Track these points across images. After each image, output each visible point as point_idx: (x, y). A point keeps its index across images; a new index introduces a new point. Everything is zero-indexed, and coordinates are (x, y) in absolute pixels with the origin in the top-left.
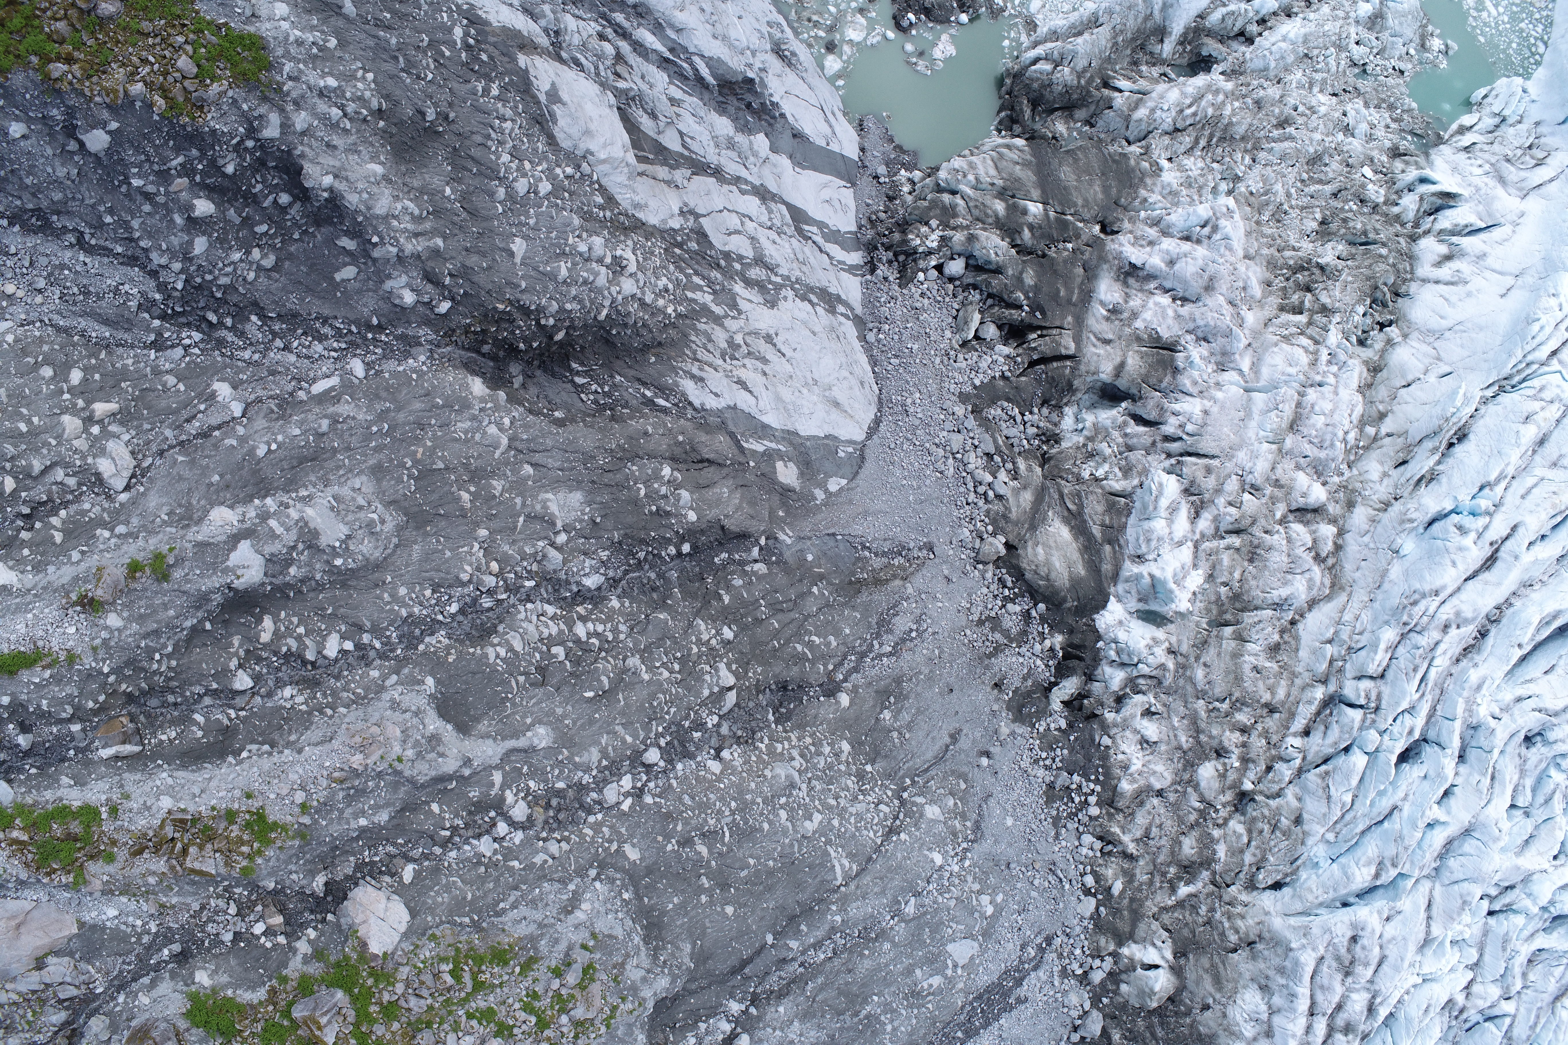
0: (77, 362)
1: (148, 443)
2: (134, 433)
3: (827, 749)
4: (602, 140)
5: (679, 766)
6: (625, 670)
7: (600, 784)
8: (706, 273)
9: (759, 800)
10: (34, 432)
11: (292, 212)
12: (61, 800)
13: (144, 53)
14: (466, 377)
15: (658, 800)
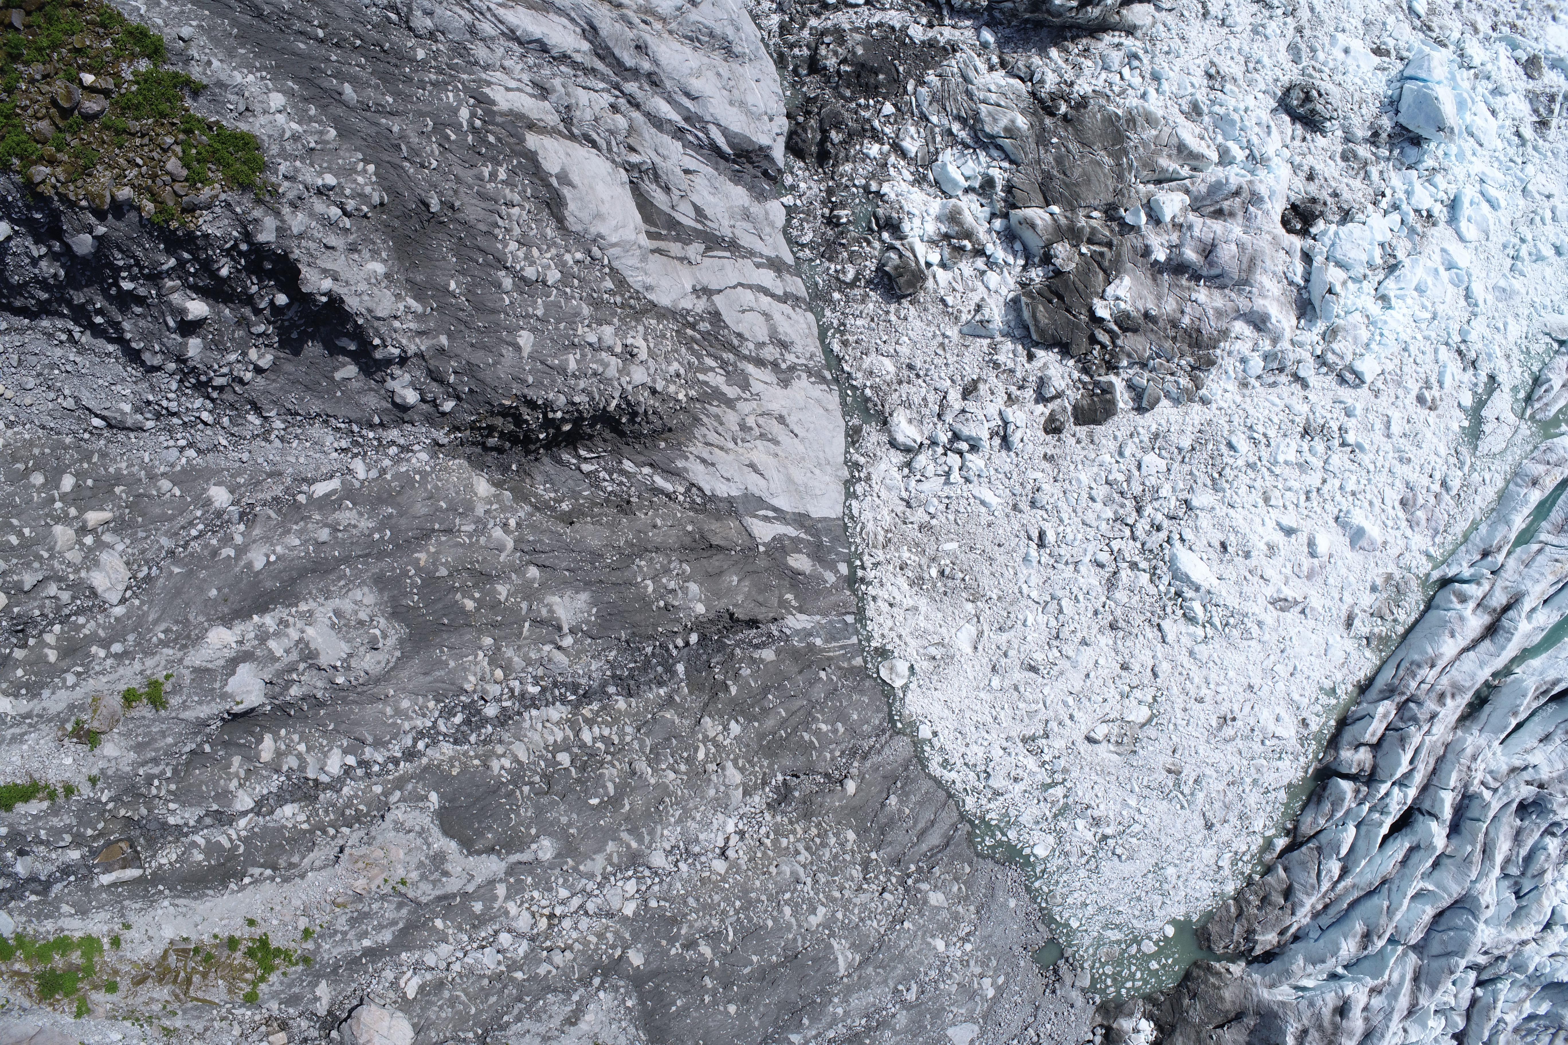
0: (69, 466)
1: (143, 552)
2: (128, 541)
3: (832, 842)
5: (684, 868)
6: (631, 774)
7: (604, 891)
8: (718, 353)
9: (764, 898)
10: (26, 544)
11: (290, 313)
12: (62, 930)
13: (131, 155)
14: (471, 477)
15: (662, 903)
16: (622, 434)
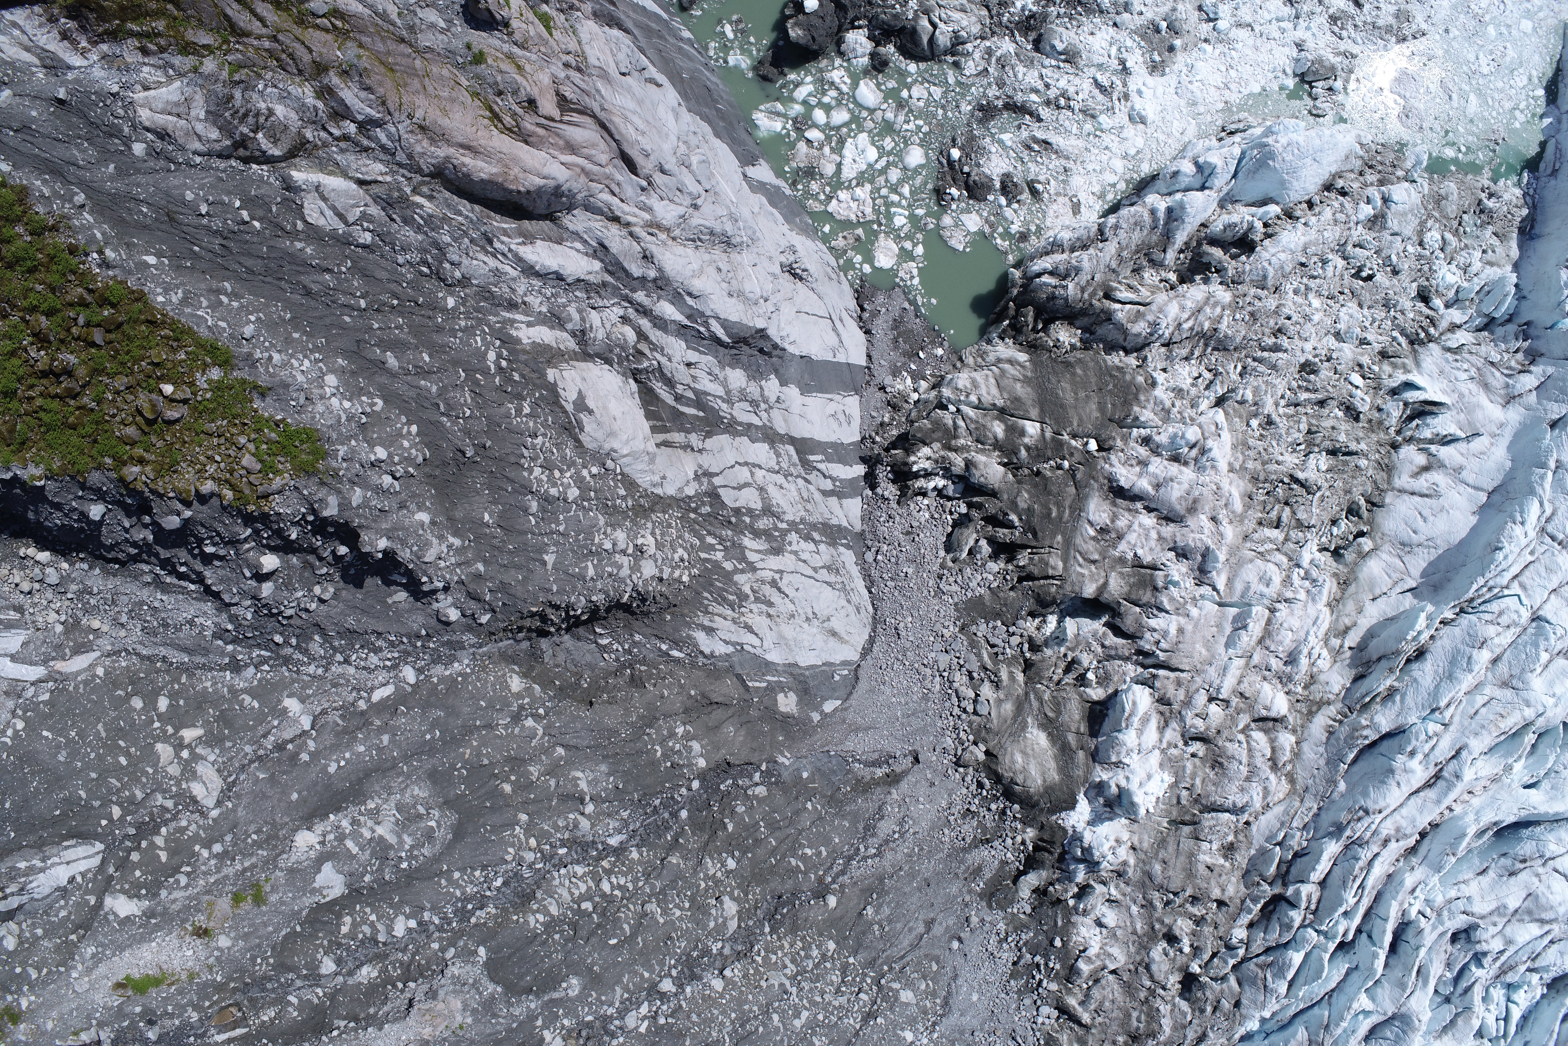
0: (162, 688)
1: (230, 759)
2: (217, 751)
3: (815, 953)
4: (625, 437)
5: (688, 989)
6: (644, 915)
7: (622, 1014)
8: (718, 532)
9: (755, 1008)
10: (134, 763)
13: (210, 453)
14: (504, 675)
15: (670, 1020)
16: (633, 613)
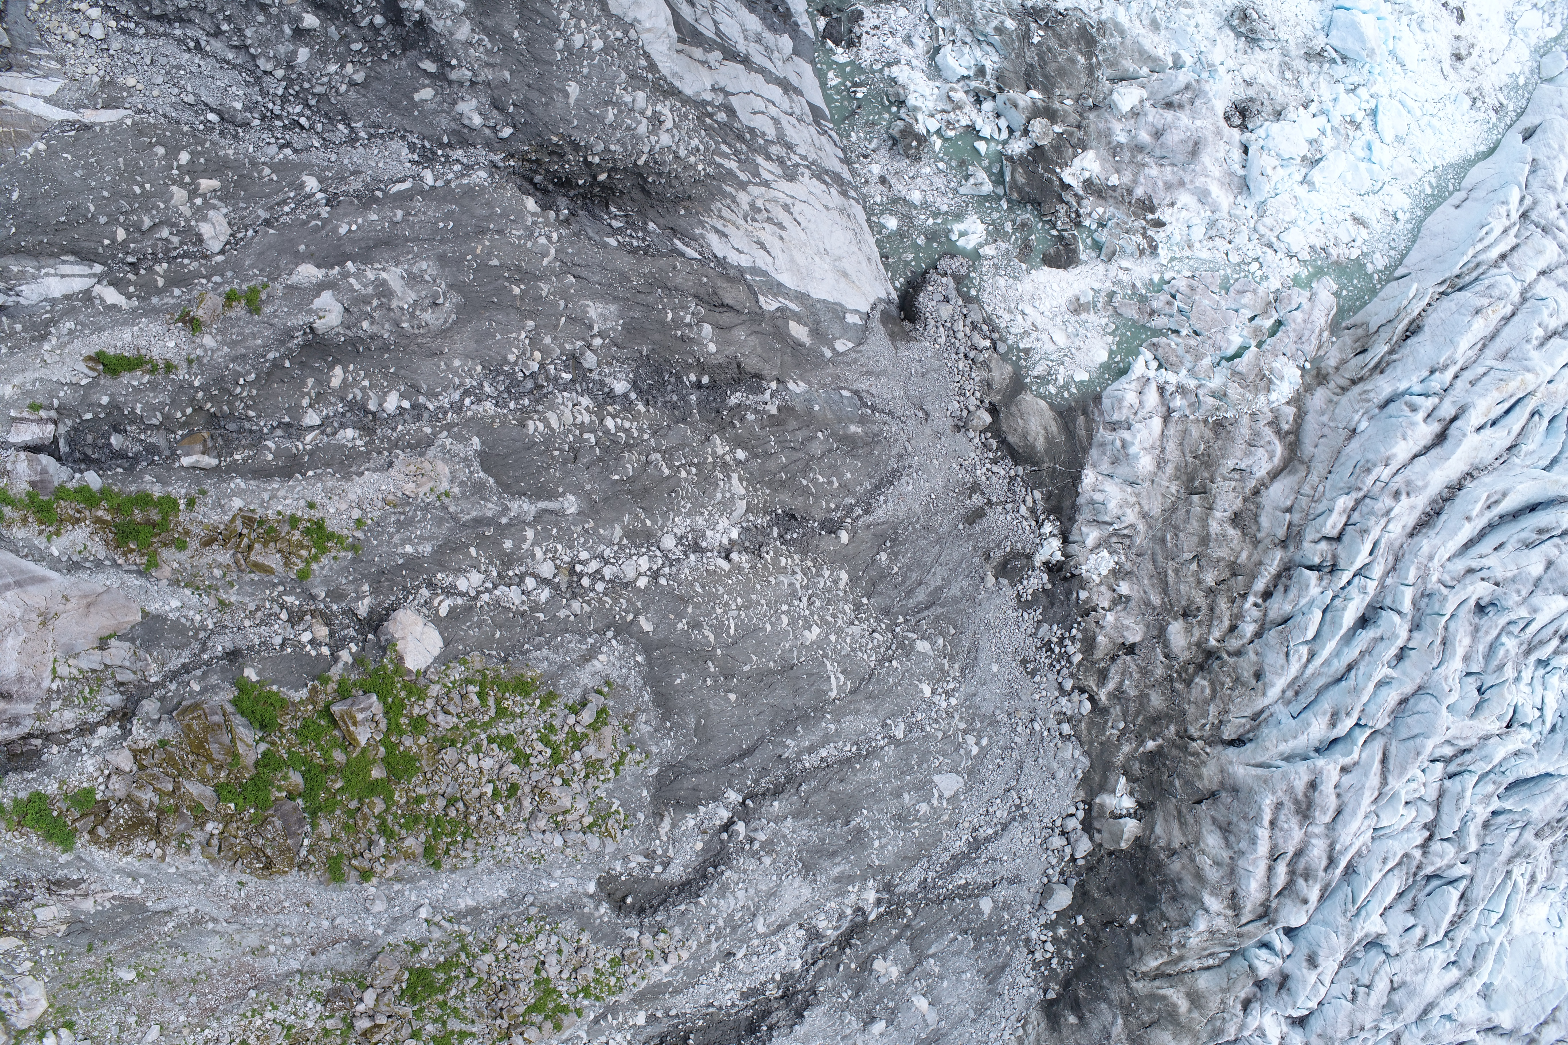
0: (185, 146)
1: (242, 217)
2: (231, 208)
4: (647, 12)
6: (648, 463)
8: (733, 142)
10: (146, 196)
11: (385, 33)
12: (144, 490)
14: (521, 197)
15: (671, 583)
16: (648, 194)
